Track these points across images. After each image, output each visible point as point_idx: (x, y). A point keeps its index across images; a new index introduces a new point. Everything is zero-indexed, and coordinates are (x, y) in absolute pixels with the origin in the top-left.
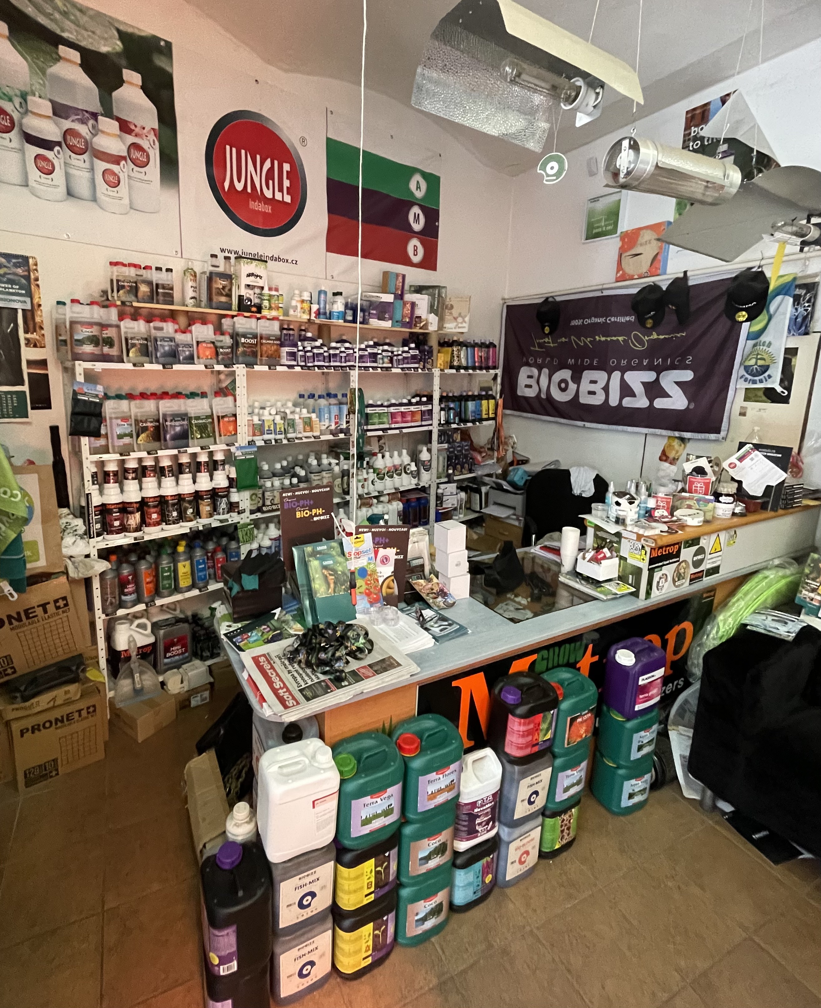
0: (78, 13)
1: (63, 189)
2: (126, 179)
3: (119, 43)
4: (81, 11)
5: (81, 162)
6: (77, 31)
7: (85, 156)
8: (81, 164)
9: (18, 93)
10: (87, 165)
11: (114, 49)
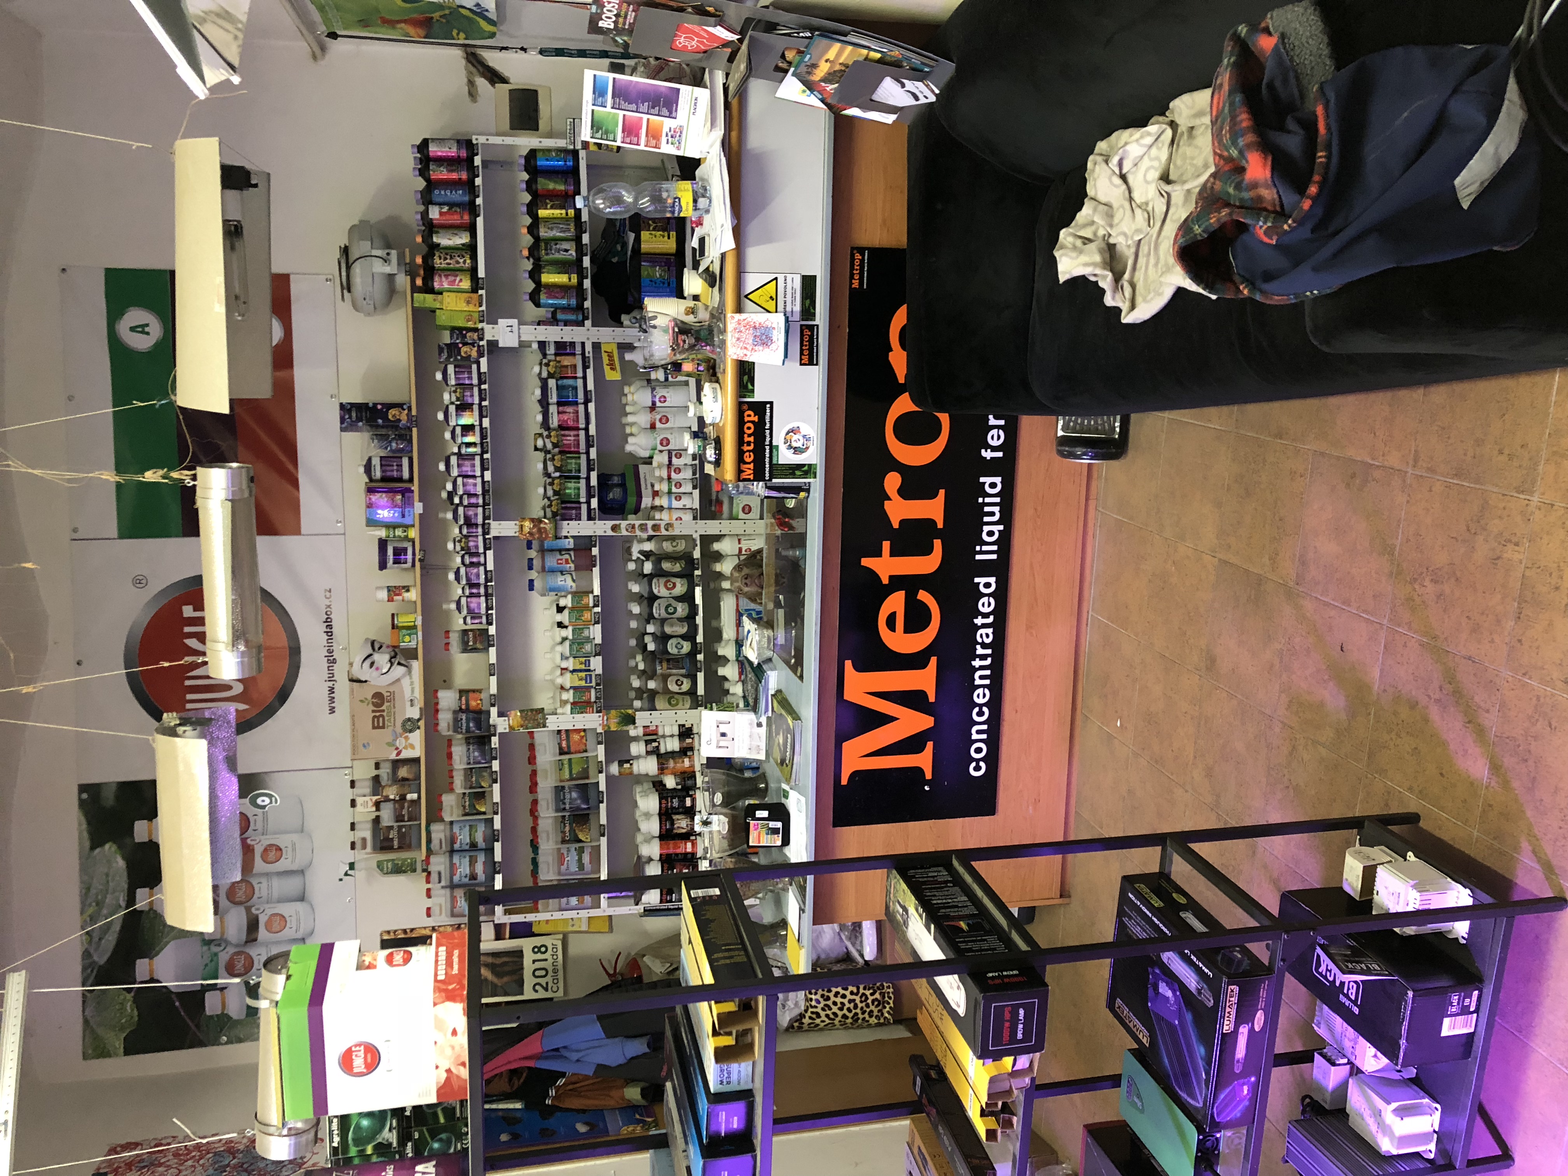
0: (93, 891)
1: (298, 904)
2: (268, 837)
3: (107, 846)
4: (88, 889)
5: (262, 888)
6: (114, 892)
7: (254, 881)
8: (264, 885)
9: (205, 948)
10: (264, 880)
11: (116, 852)
